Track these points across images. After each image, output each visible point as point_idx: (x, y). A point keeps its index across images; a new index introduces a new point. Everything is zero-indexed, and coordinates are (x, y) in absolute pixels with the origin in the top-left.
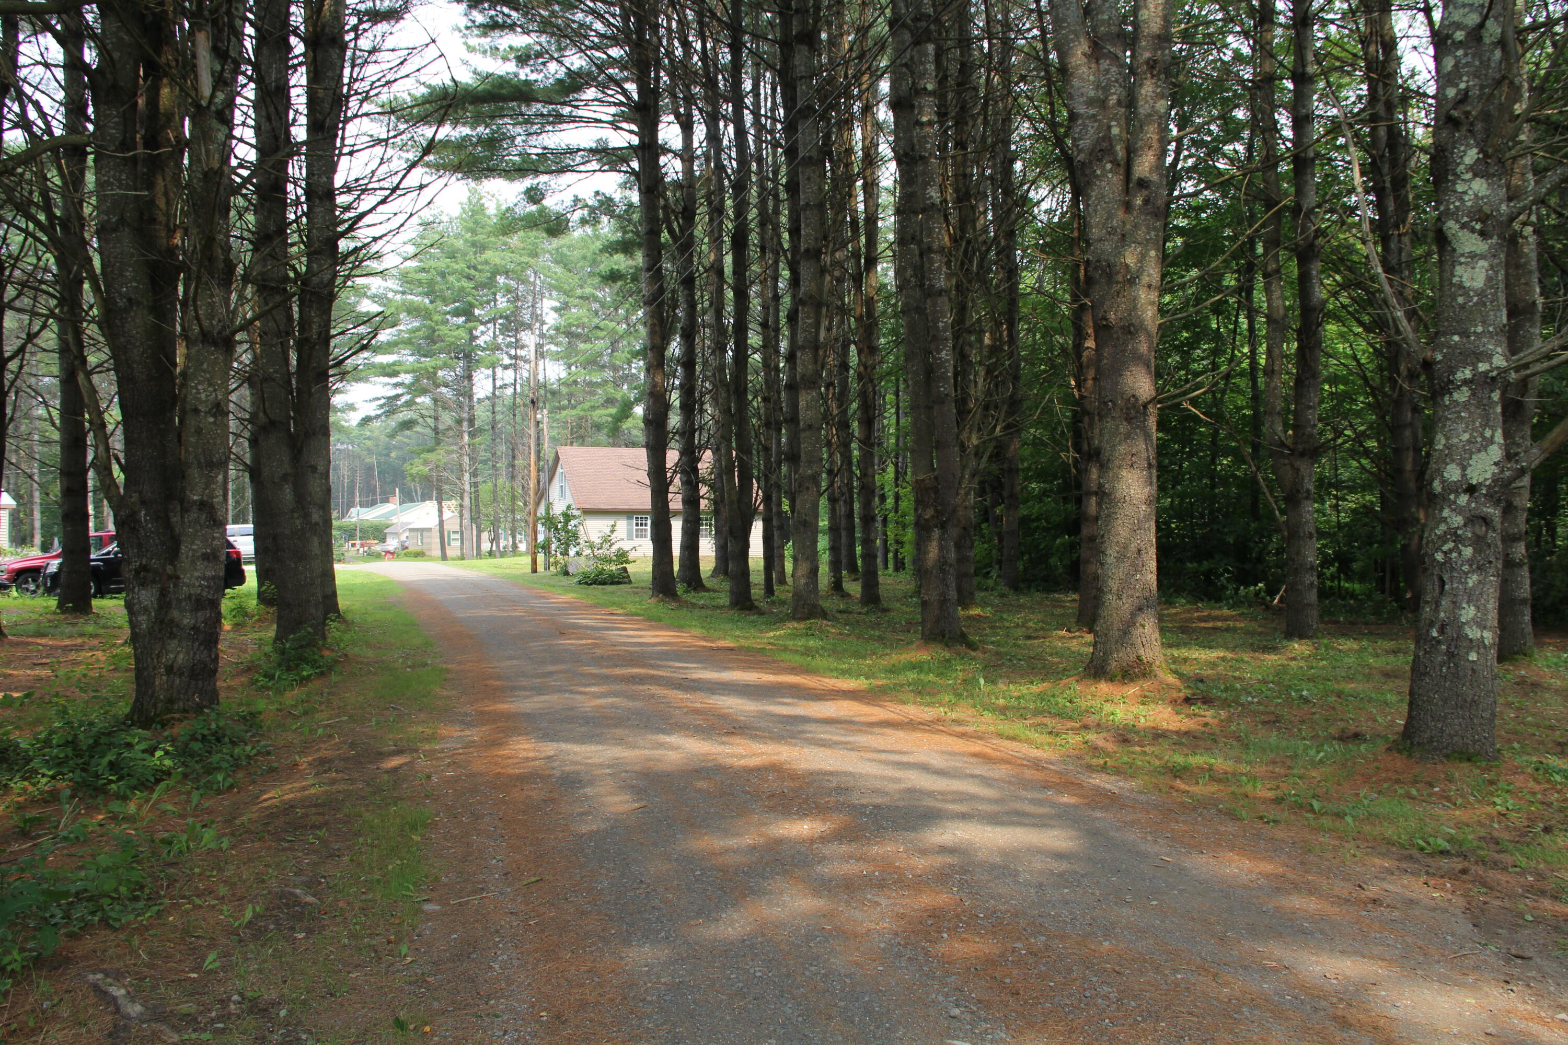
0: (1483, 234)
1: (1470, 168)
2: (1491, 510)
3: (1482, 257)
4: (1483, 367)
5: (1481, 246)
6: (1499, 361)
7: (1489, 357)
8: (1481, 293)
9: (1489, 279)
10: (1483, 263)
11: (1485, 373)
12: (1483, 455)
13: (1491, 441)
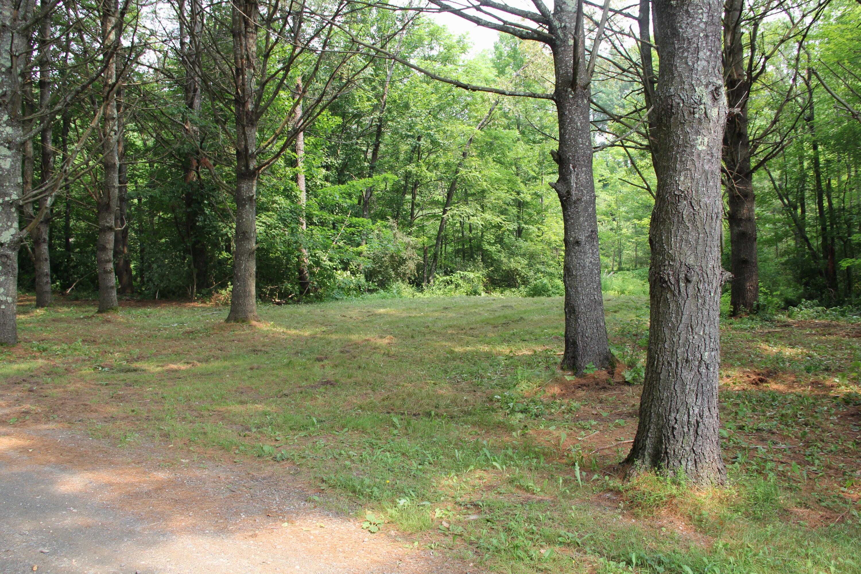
0: (9, 148)
1: (5, 122)
2: (10, 253)
3: (9, 157)
4: (7, 199)
5: (8, 153)
6: (15, 197)
7: (10, 195)
8: (8, 171)
9: (12, 165)
10: (9, 159)
11: (8, 201)
12: (7, 232)
13: (11, 227)
